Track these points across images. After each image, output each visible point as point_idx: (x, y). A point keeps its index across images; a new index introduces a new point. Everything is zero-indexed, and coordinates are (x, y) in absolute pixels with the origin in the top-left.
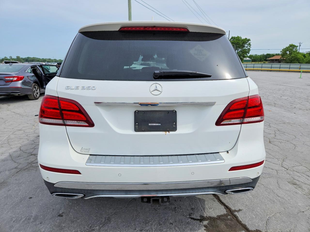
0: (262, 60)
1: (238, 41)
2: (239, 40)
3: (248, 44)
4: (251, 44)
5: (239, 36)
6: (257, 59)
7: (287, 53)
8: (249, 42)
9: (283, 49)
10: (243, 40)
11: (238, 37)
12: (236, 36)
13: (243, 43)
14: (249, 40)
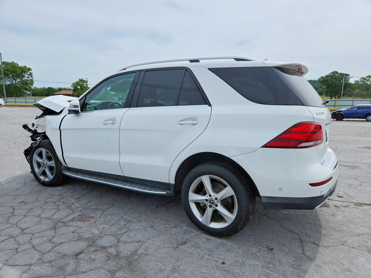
0: (44, 94)
1: (14, 69)
2: (16, 67)
3: (28, 73)
4: (33, 74)
5: (15, 62)
6: (38, 93)
7: (78, 89)
8: (30, 71)
9: (73, 83)
10: (21, 68)
11: (13, 63)
12: (10, 61)
13: (22, 72)
14: (29, 69)
